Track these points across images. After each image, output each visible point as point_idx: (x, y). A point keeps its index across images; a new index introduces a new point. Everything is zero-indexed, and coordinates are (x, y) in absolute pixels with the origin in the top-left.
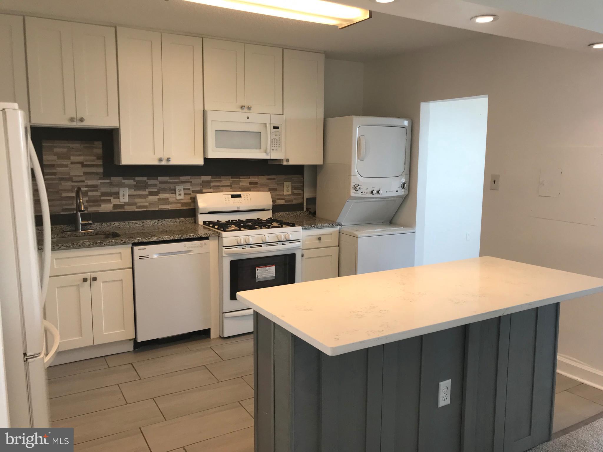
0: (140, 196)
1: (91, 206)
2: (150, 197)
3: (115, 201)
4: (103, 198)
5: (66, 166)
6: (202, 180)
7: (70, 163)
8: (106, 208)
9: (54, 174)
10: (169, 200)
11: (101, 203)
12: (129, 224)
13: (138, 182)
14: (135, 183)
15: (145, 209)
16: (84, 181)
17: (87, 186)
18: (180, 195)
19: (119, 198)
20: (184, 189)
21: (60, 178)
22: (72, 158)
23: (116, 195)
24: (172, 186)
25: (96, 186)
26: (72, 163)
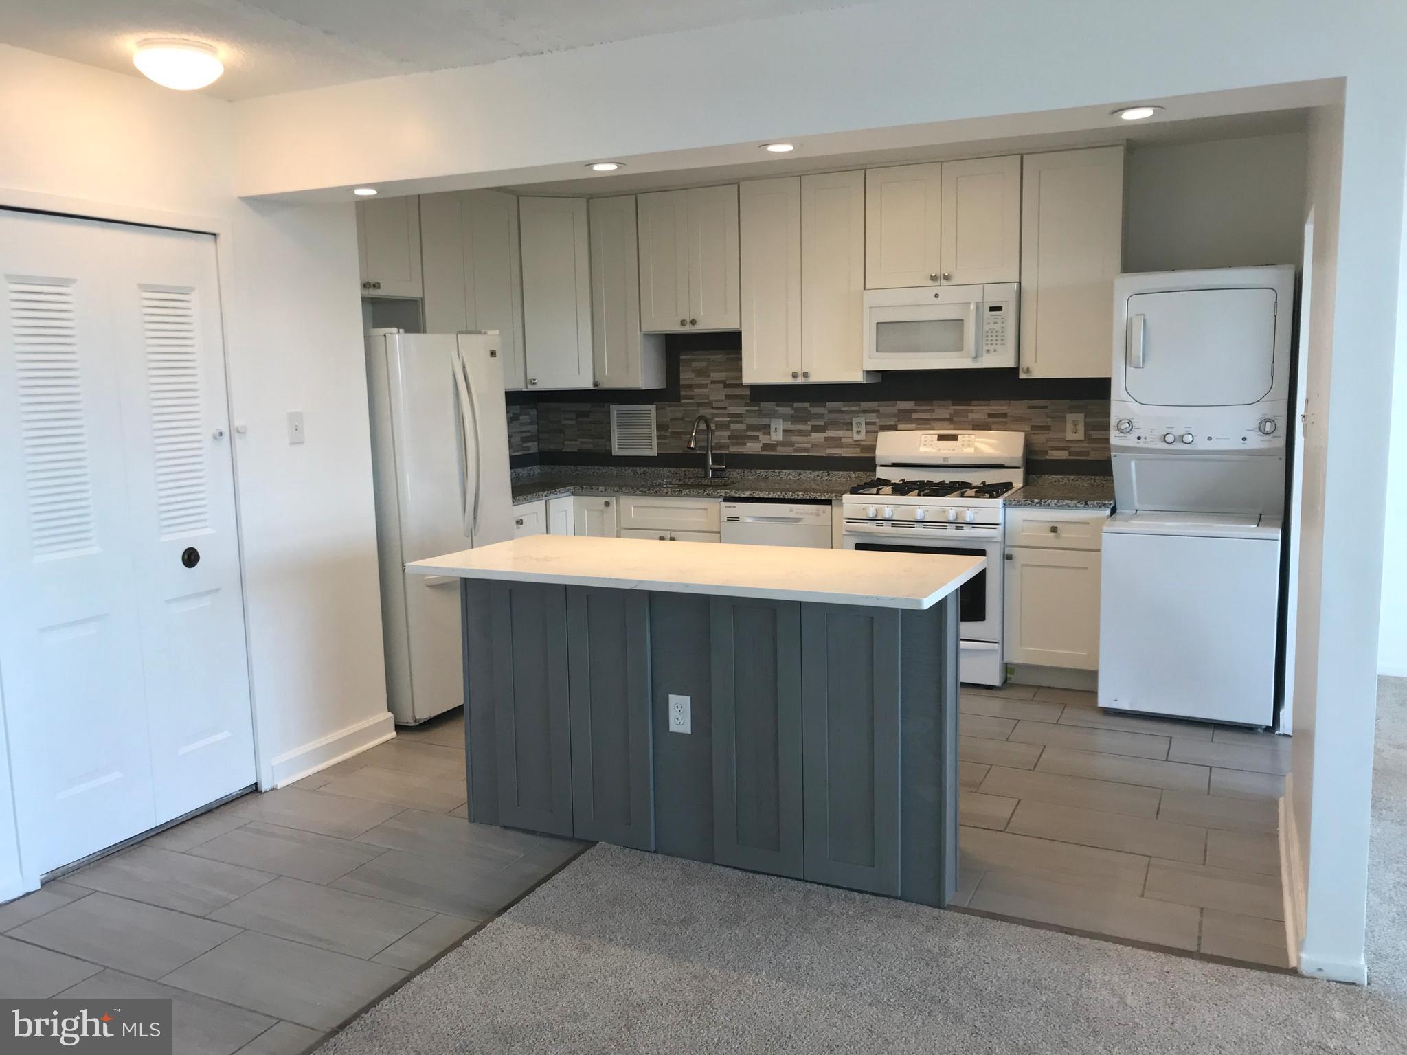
0: (800, 433)
1: (734, 444)
2: (814, 435)
3: (765, 439)
4: (749, 434)
5: (705, 386)
6: (897, 407)
7: (710, 381)
8: (753, 448)
9: (691, 397)
10: (842, 441)
11: (746, 441)
12: (779, 475)
13: (796, 410)
14: (793, 412)
15: (806, 454)
16: (725, 408)
17: (729, 415)
18: (859, 432)
19: (769, 434)
20: (867, 423)
21: (698, 403)
22: (712, 374)
23: (766, 429)
24: (847, 417)
25: (740, 415)
26: (713, 382)
